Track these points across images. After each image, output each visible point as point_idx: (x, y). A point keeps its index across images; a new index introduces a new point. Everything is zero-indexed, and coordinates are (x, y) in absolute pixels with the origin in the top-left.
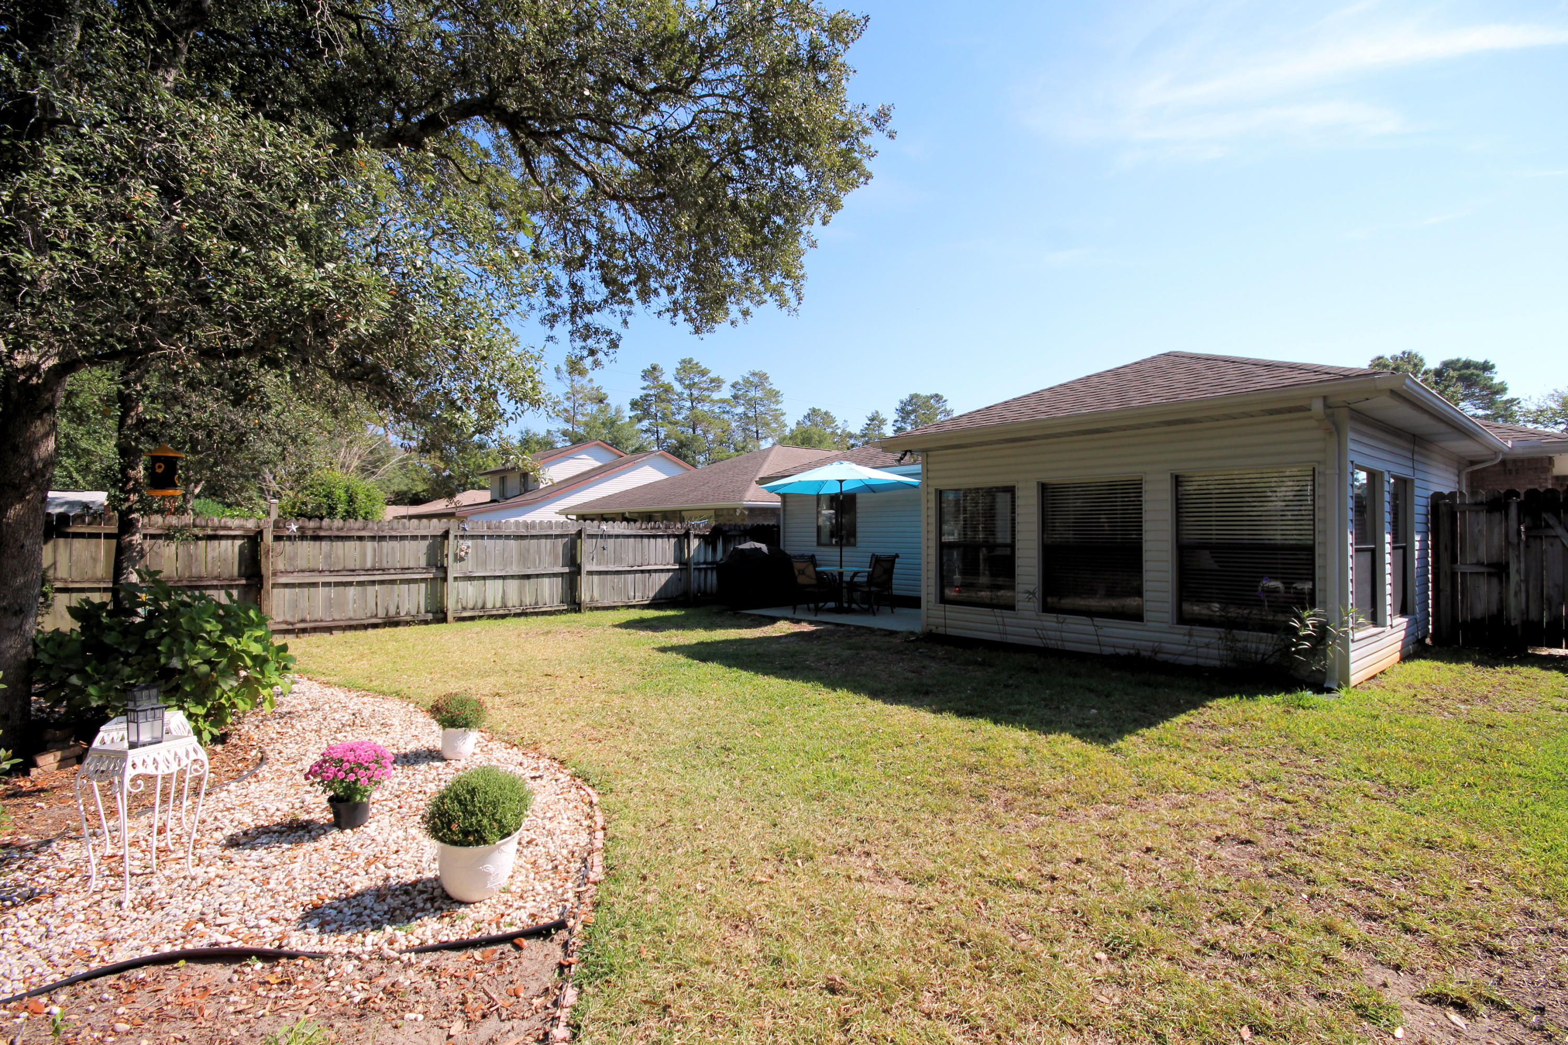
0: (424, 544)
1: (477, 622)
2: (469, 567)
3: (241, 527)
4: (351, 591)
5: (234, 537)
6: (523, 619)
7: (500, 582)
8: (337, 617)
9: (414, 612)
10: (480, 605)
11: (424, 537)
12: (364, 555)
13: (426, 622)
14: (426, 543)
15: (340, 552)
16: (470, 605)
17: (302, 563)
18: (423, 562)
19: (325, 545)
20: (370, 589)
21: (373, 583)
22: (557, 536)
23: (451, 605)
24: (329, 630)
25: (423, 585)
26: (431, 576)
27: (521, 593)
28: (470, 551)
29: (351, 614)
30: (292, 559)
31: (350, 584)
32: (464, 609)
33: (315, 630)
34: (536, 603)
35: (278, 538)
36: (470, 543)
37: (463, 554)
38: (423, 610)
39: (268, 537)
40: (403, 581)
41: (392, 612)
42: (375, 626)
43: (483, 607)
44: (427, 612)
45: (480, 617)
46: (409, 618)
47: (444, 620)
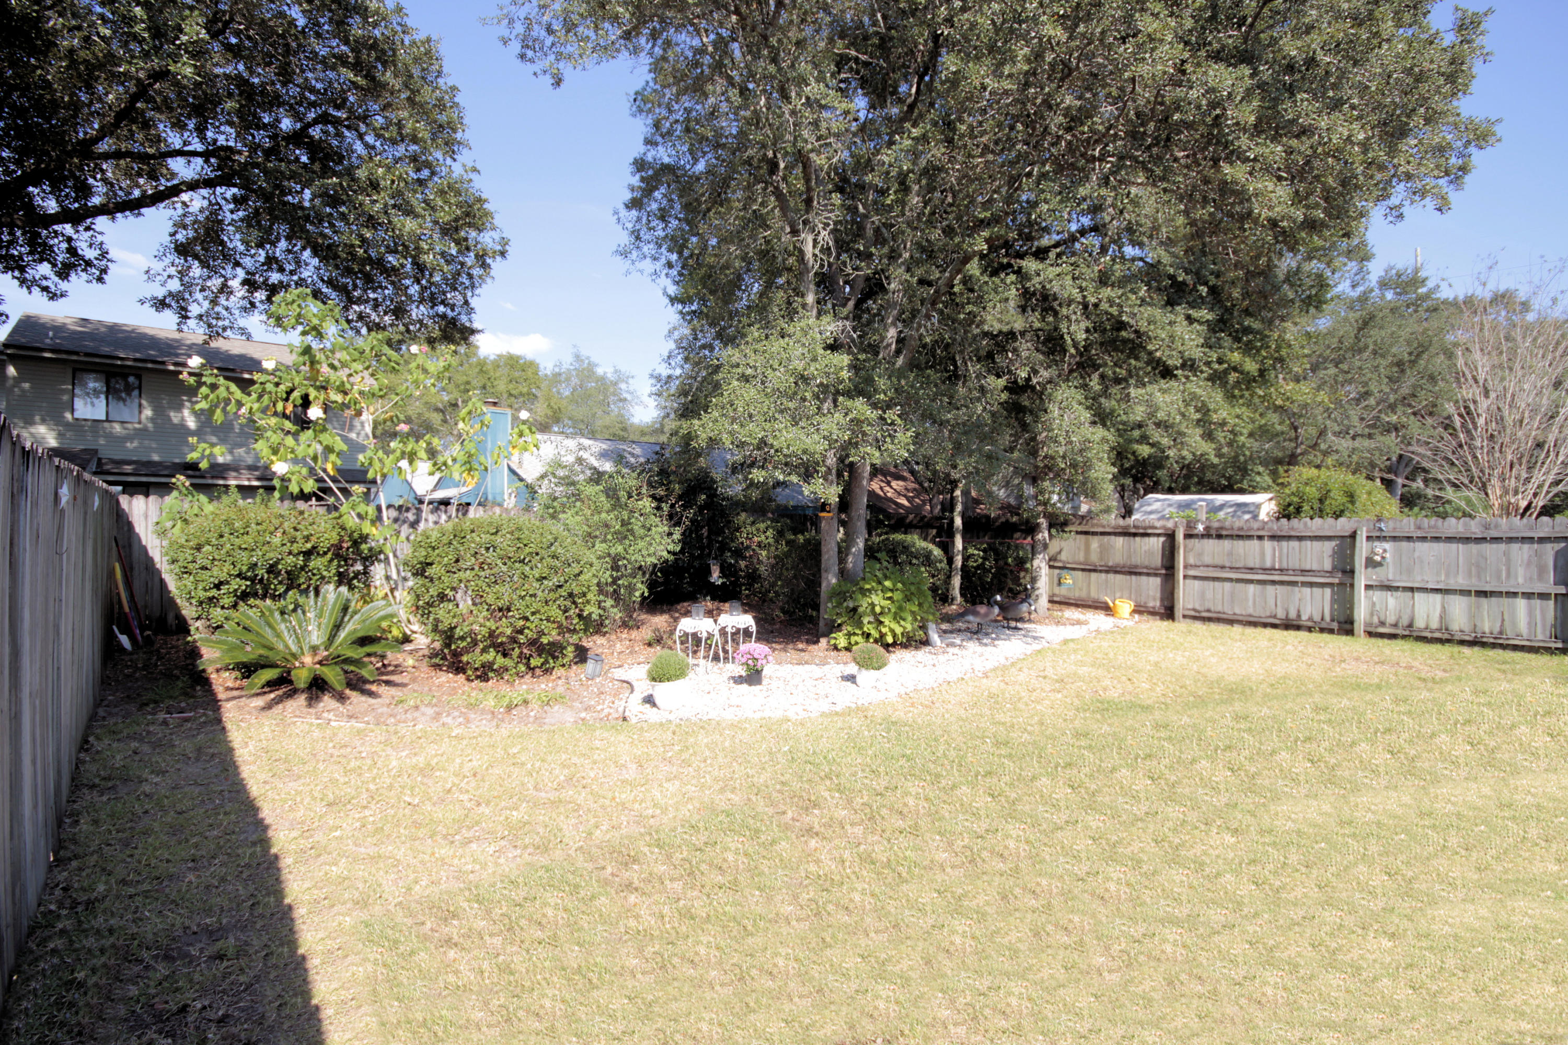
0: (1329, 546)
1: (1399, 643)
2: (1389, 573)
3: (1164, 527)
4: (1251, 588)
5: (1159, 535)
6: (1476, 649)
7: (1438, 597)
8: (1237, 611)
9: (1317, 618)
10: (1405, 621)
11: (1329, 538)
12: (1263, 554)
13: (1331, 631)
14: (1333, 543)
15: (1241, 551)
16: (1391, 619)
17: (1207, 560)
18: (1328, 566)
19: (1226, 544)
20: (1270, 589)
21: (1273, 582)
22: (1542, 540)
23: (1361, 614)
24: (1231, 622)
25: (1328, 591)
26: (1336, 581)
27: (1472, 616)
28: (1388, 555)
29: (1250, 611)
30: (1200, 555)
31: (1251, 581)
32: (1382, 624)
33: (1218, 620)
34: (1501, 633)
35: (1188, 536)
36: (1387, 545)
37: (1378, 558)
38: (1327, 618)
39: (1180, 536)
40: (1304, 584)
41: (1293, 615)
42: (1274, 626)
43: (1410, 625)
44: (1332, 620)
45: (1404, 637)
46: (1310, 624)
47: (1350, 632)
